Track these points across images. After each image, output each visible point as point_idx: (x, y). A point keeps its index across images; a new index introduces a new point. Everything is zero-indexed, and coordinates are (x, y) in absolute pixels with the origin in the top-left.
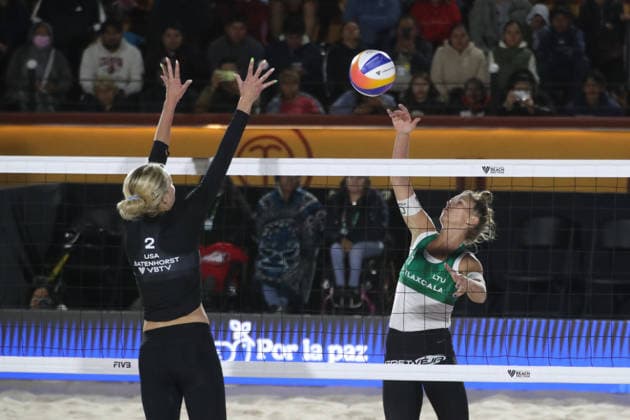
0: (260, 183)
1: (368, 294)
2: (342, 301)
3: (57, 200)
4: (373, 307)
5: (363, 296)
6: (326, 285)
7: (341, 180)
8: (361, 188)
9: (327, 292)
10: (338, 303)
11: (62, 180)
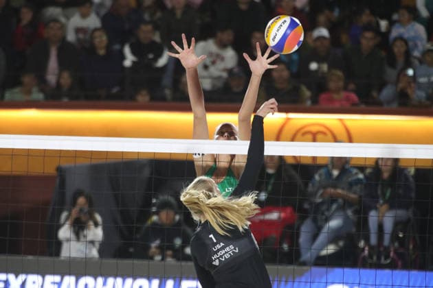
0: (310, 162)
1: (396, 252)
2: (375, 258)
3: (146, 173)
4: (400, 263)
5: (392, 254)
6: (362, 244)
7: (374, 161)
8: (389, 168)
9: (363, 250)
10: (372, 258)
11: (152, 157)
